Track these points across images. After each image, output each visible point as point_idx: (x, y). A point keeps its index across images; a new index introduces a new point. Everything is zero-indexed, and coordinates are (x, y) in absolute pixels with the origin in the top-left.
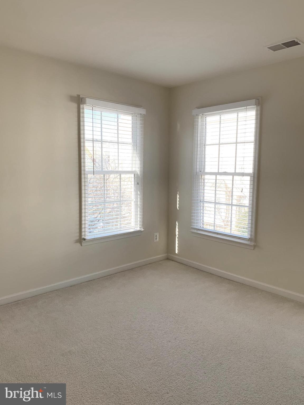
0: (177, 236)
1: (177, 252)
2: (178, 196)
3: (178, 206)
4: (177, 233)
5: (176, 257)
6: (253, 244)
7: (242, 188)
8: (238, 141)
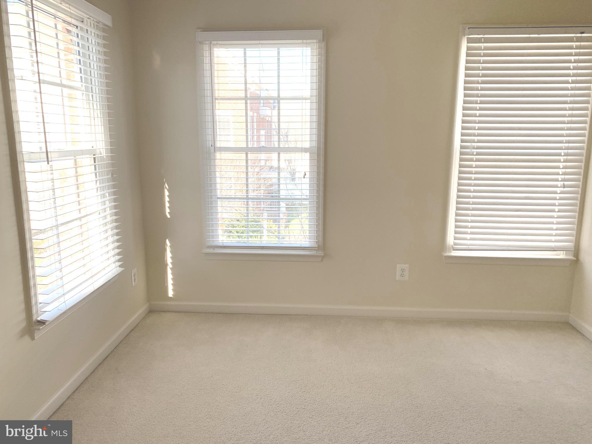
0: (170, 266)
1: (171, 294)
2: (167, 193)
3: (168, 210)
4: (169, 261)
5: (168, 303)
6: (321, 253)
7: (305, 172)
8: (282, 95)
